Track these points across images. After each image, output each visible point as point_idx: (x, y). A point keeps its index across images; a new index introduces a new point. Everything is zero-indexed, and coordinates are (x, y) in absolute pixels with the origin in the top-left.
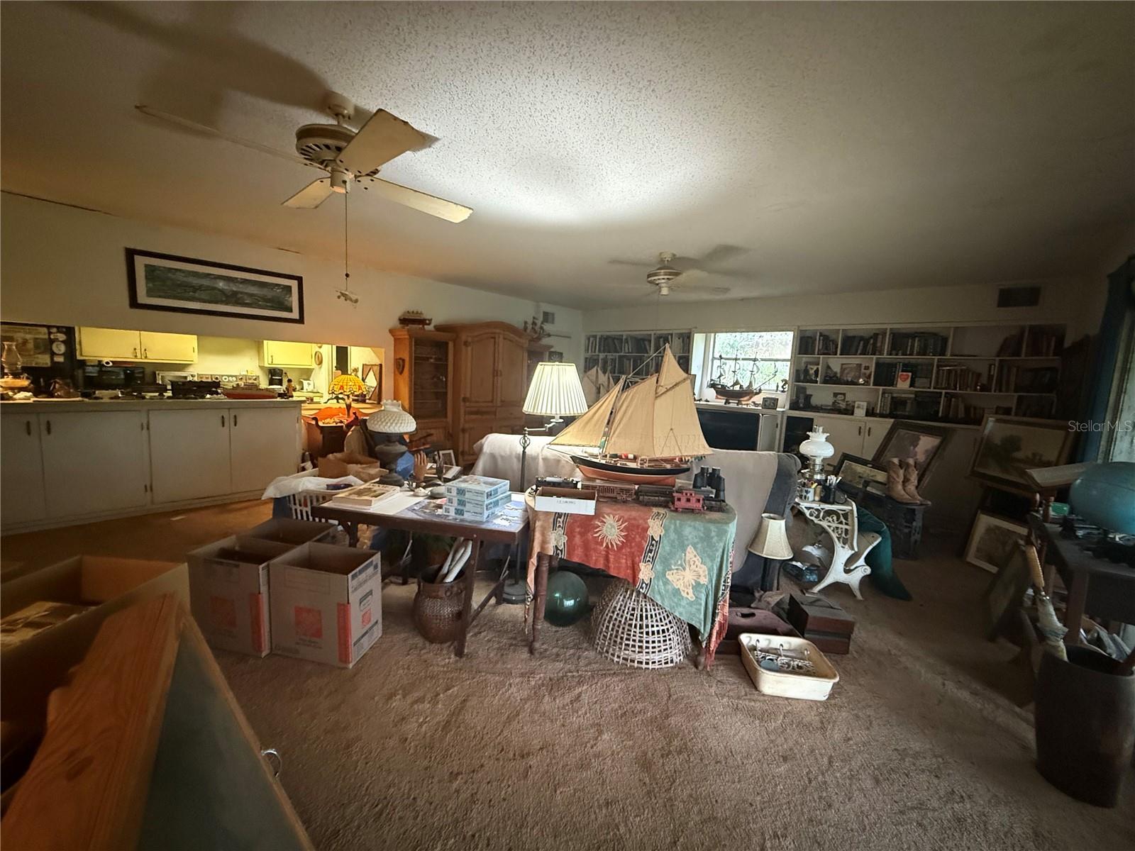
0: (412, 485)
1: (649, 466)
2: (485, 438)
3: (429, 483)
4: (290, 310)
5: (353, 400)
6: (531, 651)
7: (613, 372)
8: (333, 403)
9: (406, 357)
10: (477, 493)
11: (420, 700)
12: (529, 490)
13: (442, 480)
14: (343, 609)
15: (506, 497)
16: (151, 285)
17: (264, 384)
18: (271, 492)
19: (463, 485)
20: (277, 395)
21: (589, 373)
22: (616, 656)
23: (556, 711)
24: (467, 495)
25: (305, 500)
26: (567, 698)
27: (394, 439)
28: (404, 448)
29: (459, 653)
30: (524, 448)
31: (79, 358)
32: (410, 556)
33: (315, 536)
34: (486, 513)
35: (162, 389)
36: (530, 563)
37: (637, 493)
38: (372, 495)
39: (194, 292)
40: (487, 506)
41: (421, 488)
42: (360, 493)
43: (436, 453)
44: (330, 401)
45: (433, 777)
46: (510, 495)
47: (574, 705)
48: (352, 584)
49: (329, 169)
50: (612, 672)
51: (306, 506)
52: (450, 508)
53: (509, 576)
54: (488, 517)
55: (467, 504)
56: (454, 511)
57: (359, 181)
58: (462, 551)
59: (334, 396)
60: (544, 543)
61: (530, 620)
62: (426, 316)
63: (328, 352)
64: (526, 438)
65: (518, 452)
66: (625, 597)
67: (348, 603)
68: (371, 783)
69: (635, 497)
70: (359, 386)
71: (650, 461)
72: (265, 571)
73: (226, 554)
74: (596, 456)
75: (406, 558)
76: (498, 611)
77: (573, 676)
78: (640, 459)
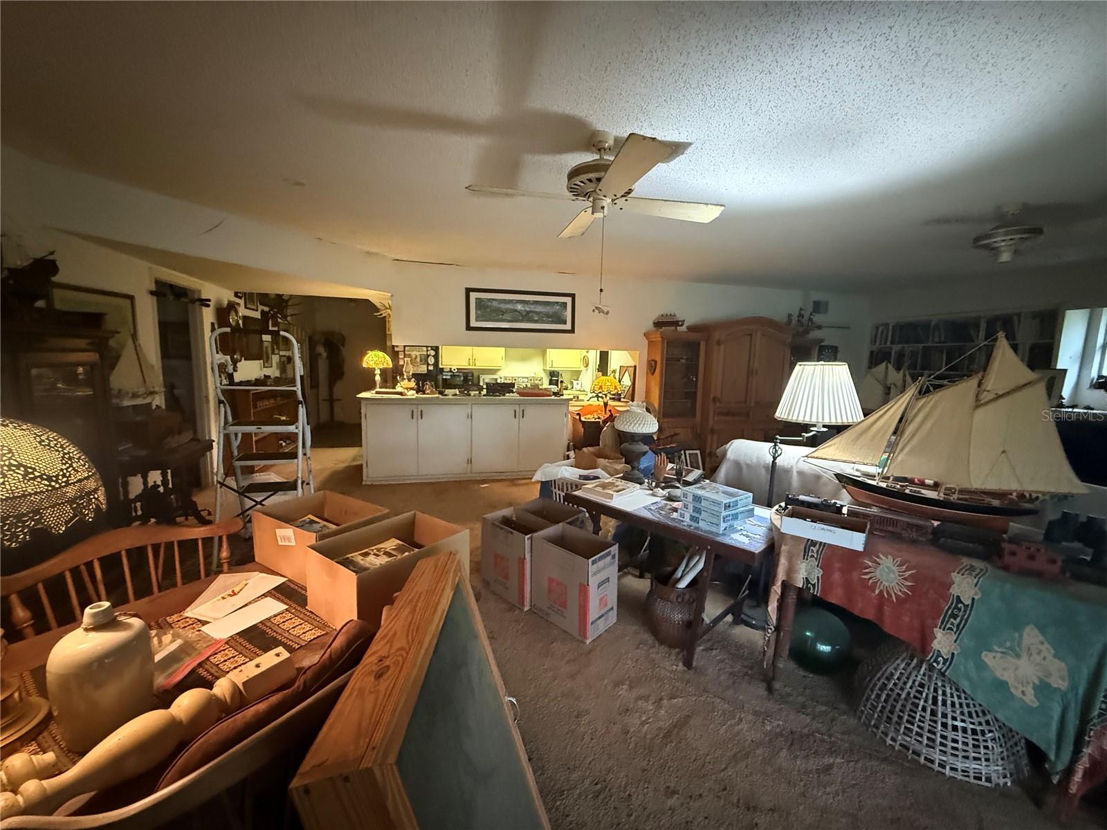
0: (651, 484)
1: (959, 499)
2: (729, 444)
3: (668, 484)
4: (565, 323)
5: (610, 399)
6: (770, 689)
7: (913, 366)
8: (594, 401)
9: (658, 359)
10: (715, 502)
11: (646, 698)
12: (777, 507)
13: (681, 482)
14: (584, 589)
15: (748, 511)
16: (479, 312)
17: (546, 385)
18: (539, 476)
19: (699, 492)
20: (552, 393)
21: (874, 370)
22: (889, 737)
23: (796, 773)
24: (704, 503)
25: (563, 486)
26: (813, 764)
27: (637, 439)
28: (646, 448)
29: (688, 664)
30: (775, 458)
31: (441, 366)
32: (648, 551)
33: (568, 519)
34: (723, 525)
35: (481, 389)
36: (772, 590)
37: (935, 531)
38: (614, 489)
39: (502, 315)
40: (724, 518)
41: (659, 489)
42: (604, 486)
43: (682, 452)
44: (592, 399)
45: (649, 782)
46: (753, 510)
47: (822, 777)
48: (592, 569)
49: (591, 199)
50: (883, 756)
51: (563, 491)
52: (686, 513)
53: (749, 596)
54: (725, 529)
55: (703, 512)
56: (689, 516)
57: (615, 204)
58: (697, 559)
59: (594, 395)
60: (791, 571)
61: (770, 652)
62: (679, 317)
63: (594, 357)
64: (777, 448)
65: (767, 462)
66: (908, 665)
67: (588, 585)
68: (593, 760)
69: (931, 537)
70: (615, 387)
71: (962, 491)
72: (530, 541)
73: (507, 521)
74: (872, 477)
75: (643, 553)
76: (733, 631)
77: (823, 741)
78: (944, 487)
